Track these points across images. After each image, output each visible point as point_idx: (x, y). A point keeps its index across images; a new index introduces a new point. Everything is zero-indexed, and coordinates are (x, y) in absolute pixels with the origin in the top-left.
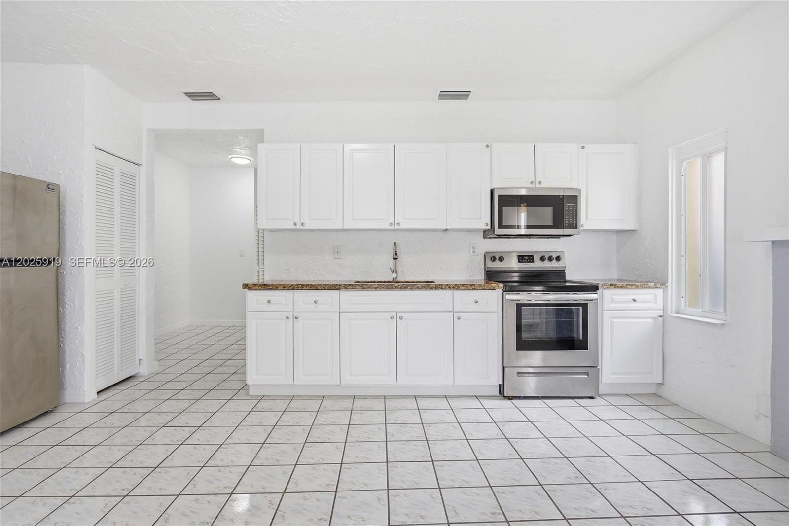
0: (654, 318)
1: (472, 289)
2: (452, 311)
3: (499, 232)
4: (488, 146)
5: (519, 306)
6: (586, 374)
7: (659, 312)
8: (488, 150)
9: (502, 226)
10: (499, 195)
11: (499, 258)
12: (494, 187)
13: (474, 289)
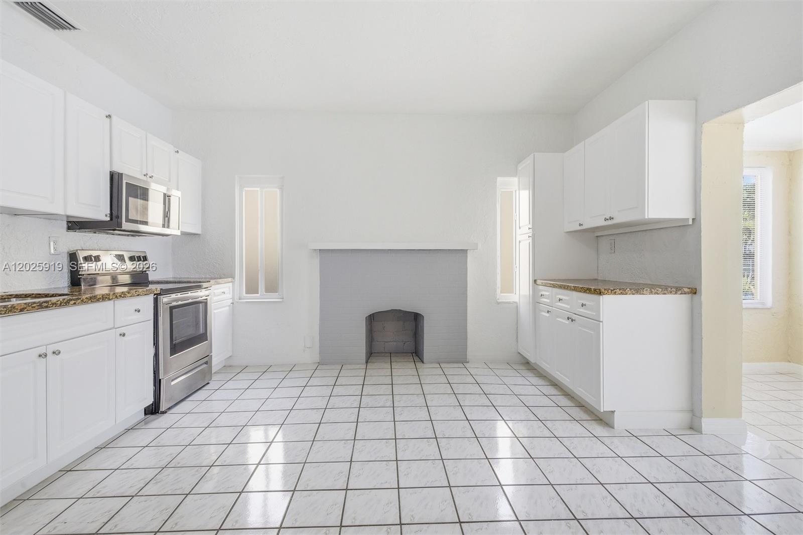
0: (229, 306)
1: (137, 295)
2: (114, 328)
3: (126, 225)
4: (109, 116)
5: (172, 308)
6: (206, 363)
7: (231, 301)
8: (108, 120)
9: (128, 220)
10: (126, 182)
11: (95, 257)
12: (117, 169)
13: (138, 295)
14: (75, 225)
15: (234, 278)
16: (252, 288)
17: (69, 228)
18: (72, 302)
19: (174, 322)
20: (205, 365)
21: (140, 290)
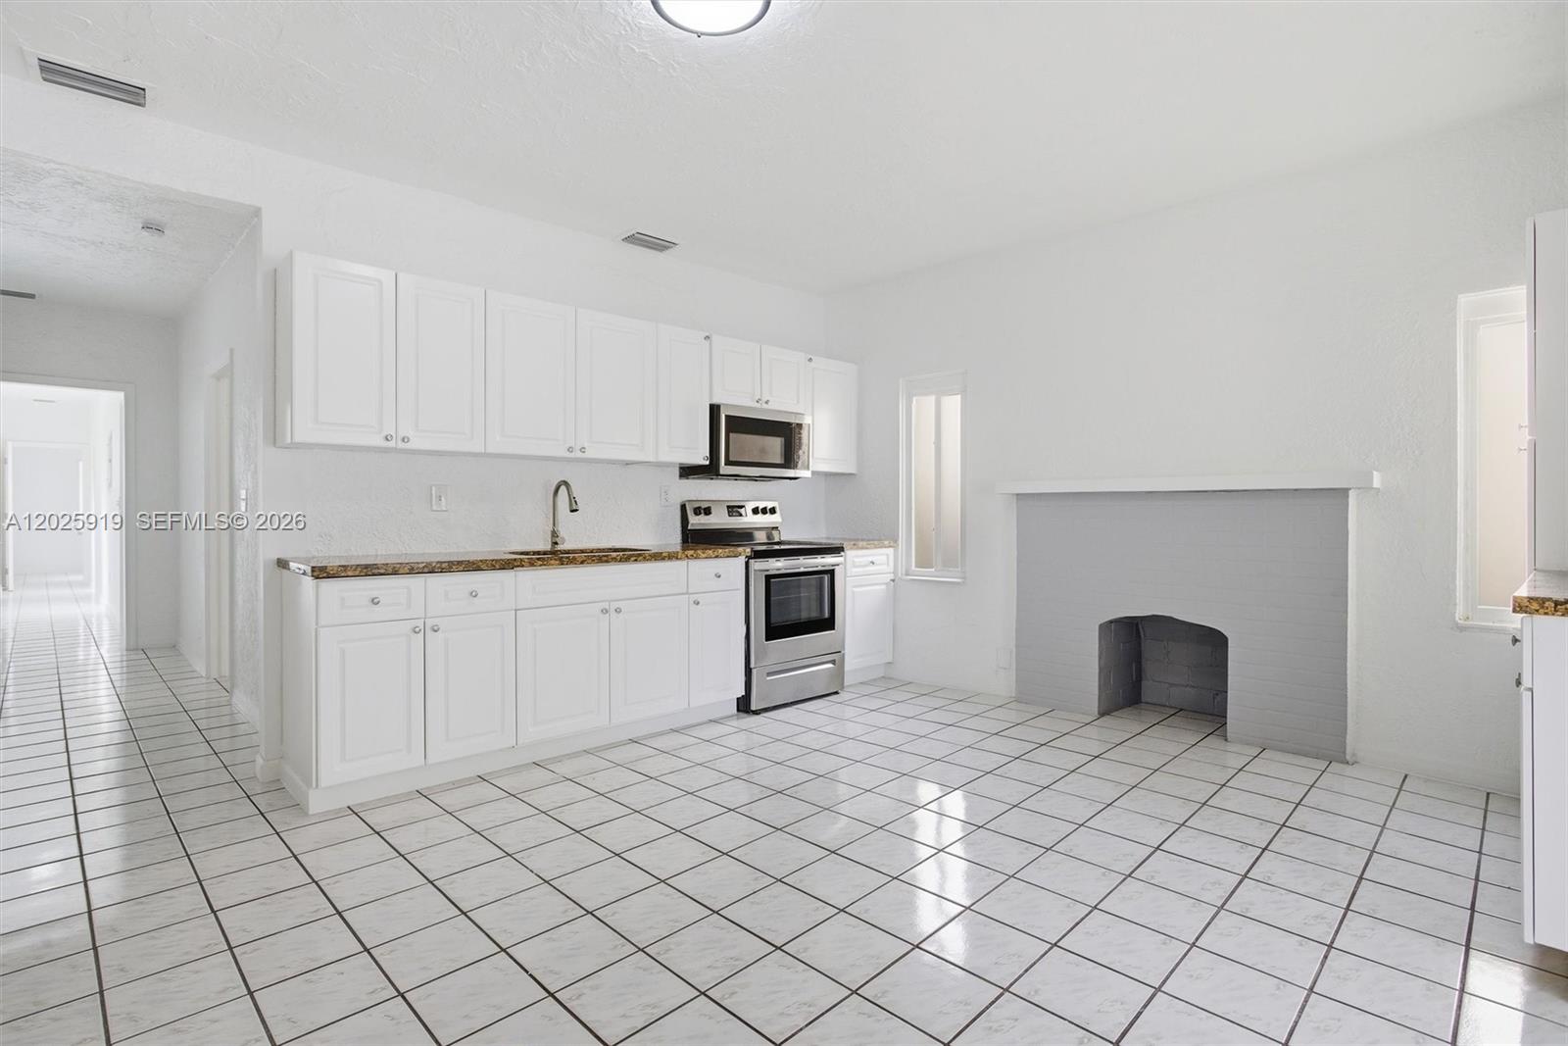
0: (886, 584)
2: (687, 593)
3: (724, 469)
4: (707, 338)
5: (768, 578)
6: (833, 662)
7: (892, 576)
8: (707, 343)
9: (728, 463)
10: (726, 416)
11: (705, 509)
12: (715, 401)
13: (717, 557)
14: (688, 471)
15: (896, 541)
16: (924, 561)
17: (682, 476)
18: (633, 559)
19: (772, 598)
20: (831, 665)
21: (720, 551)
